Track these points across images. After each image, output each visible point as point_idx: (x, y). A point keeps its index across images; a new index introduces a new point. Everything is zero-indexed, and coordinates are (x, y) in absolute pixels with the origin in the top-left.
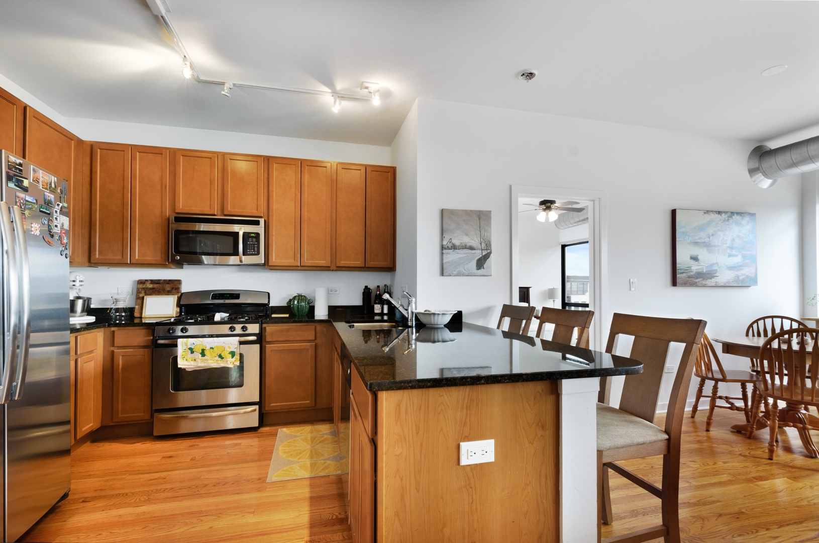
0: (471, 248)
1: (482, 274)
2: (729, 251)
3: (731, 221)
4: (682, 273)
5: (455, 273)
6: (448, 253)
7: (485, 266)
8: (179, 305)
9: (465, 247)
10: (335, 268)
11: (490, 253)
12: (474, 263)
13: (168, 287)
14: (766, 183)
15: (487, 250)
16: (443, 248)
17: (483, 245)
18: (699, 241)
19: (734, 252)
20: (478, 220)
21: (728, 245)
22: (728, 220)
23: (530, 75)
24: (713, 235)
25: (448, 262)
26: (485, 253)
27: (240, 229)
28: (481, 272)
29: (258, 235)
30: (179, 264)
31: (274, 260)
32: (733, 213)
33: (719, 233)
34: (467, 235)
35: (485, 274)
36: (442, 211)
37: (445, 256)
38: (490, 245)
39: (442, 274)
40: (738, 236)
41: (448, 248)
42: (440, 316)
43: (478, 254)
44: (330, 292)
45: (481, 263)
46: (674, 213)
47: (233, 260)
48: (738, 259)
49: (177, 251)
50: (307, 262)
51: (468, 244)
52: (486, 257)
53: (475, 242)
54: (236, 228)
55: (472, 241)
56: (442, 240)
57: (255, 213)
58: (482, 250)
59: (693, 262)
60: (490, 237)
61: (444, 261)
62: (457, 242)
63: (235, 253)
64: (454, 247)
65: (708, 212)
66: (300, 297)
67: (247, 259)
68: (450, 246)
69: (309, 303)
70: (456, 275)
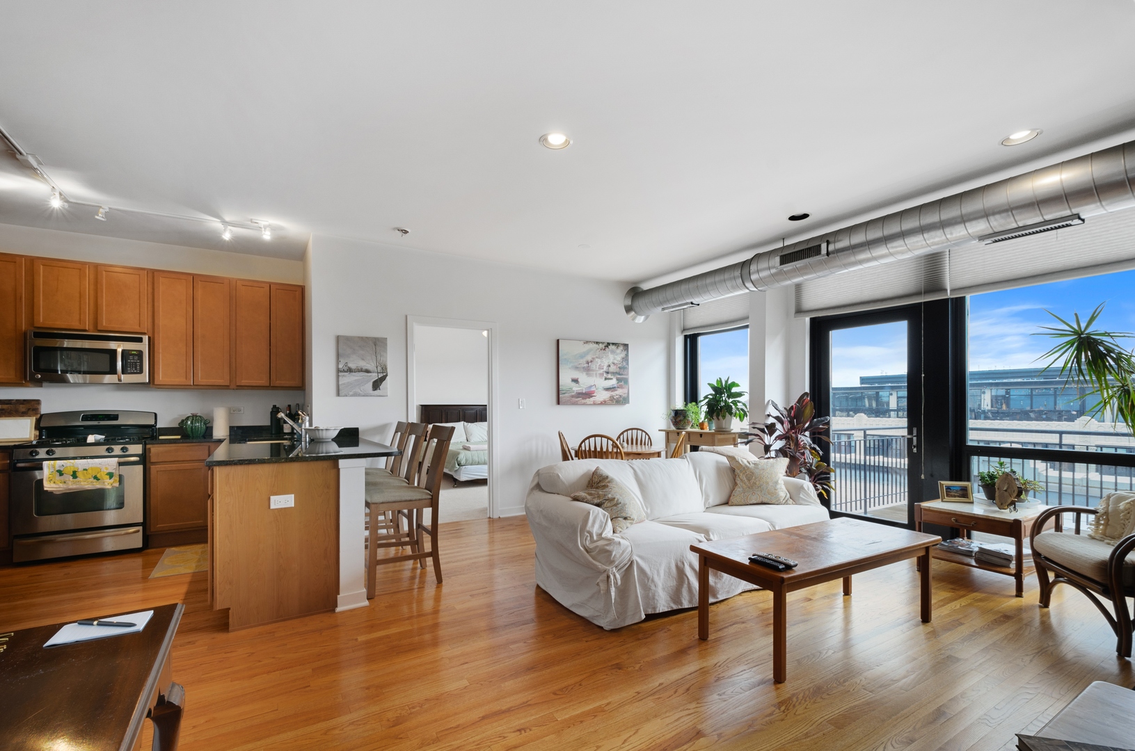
0: (367, 371)
1: (378, 394)
2: (605, 375)
3: (607, 349)
4: (564, 394)
5: (351, 393)
6: (344, 376)
7: (381, 387)
8: (38, 427)
9: (361, 370)
10: (236, 388)
11: (387, 375)
12: (370, 384)
13: (22, 408)
14: (640, 319)
15: (383, 373)
16: (339, 371)
17: (379, 369)
18: (579, 366)
19: (609, 376)
20: (374, 347)
21: (605, 370)
22: (604, 349)
24: (591, 362)
25: (344, 384)
26: (380, 376)
27: (119, 346)
28: (377, 392)
29: (140, 354)
30: (38, 383)
31: (160, 378)
32: (609, 344)
33: (597, 360)
34: (363, 359)
35: (381, 394)
36: (338, 338)
37: (340, 378)
38: (386, 369)
39: (338, 394)
40: (614, 363)
41: (344, 371)
43: (375, 377)
44: (231, 413)
45: (376, 385)
46: (558, 341)
47: (108, 378)
48: (613, 382)
50: (201, 380)
51: (364, 368)
52: (383, 379)
53: (370, 365)
54: (112, 345)
55: (367, 365)
56: (338, 362)
57: (137, 329)
58: (378, 373)
59: (574, 384)
60: (386, 361)
61: (340, 383)
62: (352, 366)
63: (113, 371)
64: (350, 370)
65: (587, 342)
66: (194, 417)
67: (126, 378)
68: (346, 369)
69: (205, 424)
70: (351, 396)
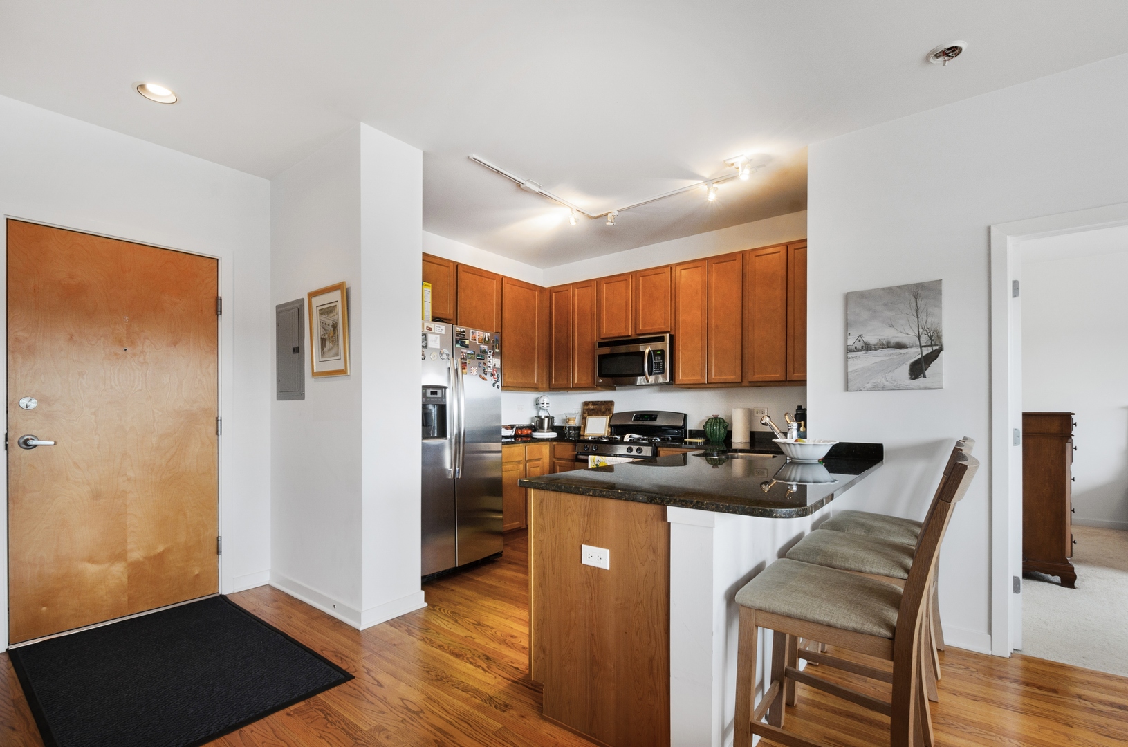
0: (900, 346)
1: (922, 386)
5: (868, 386)
6: (856, 357)
7: (927, 372)
8: (610, 425)
9: (888, 345)
10: (748, 384)
11: (941, 350)
12: (906, 368)
13: (603, 408)
15: (932, 346)
16: (848, 350)
17: (924, 339)
20: (913, 300)
23: (953, 51)
25: (856, 371)
26: (926, 351)
27: (646, 348)
28: (920, 382)
29: (663, 352)
30: (611, 387)
31: (681, 377)
34: (891, 326)
35: (928, 385)
36: (847, 297)
37: (850, 362)
38: (939, 337)
39: (847, 389)
41: (856, 350)
42: (810, 448)
43: (914, 354)
44: (751, 415)
45: (918, 369)
47: (640, 380)
49: (601, 375)
50: (715, 378)
51: (893, 341)
52: (933, 356)
53: (907, 334)
54: (642, 347)
55: (900, 335)
56: (847, 335)
57: (657, 328)
58: (921, 347)
60: (939, 323)
61: (850, 370)
62: (871, 339)
64: (867, 347)
66: (715, 420)
67: (652, 379)
68: (859, 345)
69: (725, 428)
70: (870, 390)
